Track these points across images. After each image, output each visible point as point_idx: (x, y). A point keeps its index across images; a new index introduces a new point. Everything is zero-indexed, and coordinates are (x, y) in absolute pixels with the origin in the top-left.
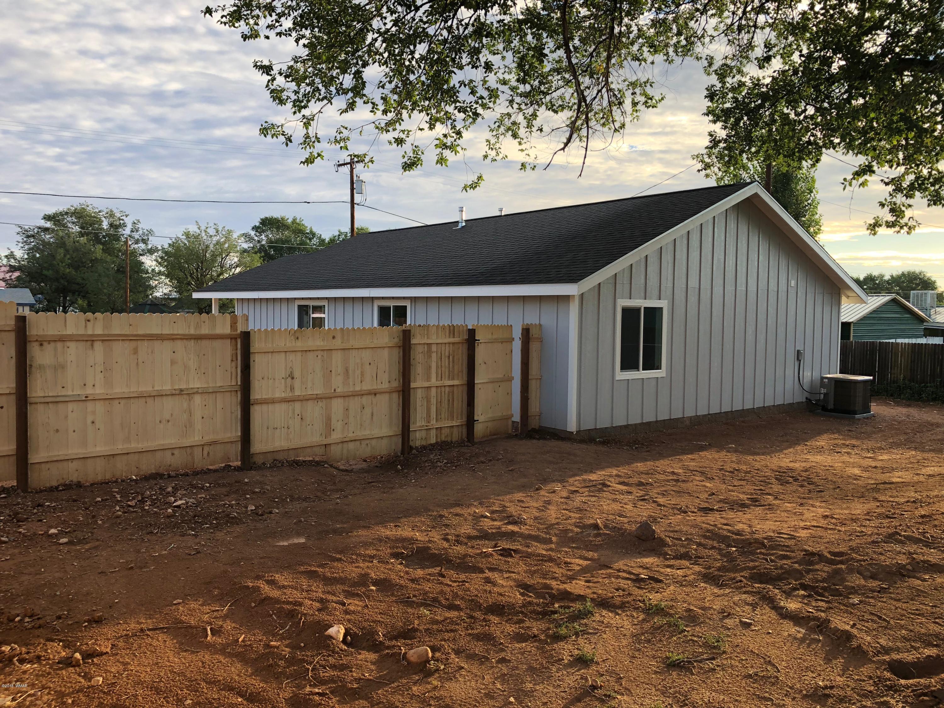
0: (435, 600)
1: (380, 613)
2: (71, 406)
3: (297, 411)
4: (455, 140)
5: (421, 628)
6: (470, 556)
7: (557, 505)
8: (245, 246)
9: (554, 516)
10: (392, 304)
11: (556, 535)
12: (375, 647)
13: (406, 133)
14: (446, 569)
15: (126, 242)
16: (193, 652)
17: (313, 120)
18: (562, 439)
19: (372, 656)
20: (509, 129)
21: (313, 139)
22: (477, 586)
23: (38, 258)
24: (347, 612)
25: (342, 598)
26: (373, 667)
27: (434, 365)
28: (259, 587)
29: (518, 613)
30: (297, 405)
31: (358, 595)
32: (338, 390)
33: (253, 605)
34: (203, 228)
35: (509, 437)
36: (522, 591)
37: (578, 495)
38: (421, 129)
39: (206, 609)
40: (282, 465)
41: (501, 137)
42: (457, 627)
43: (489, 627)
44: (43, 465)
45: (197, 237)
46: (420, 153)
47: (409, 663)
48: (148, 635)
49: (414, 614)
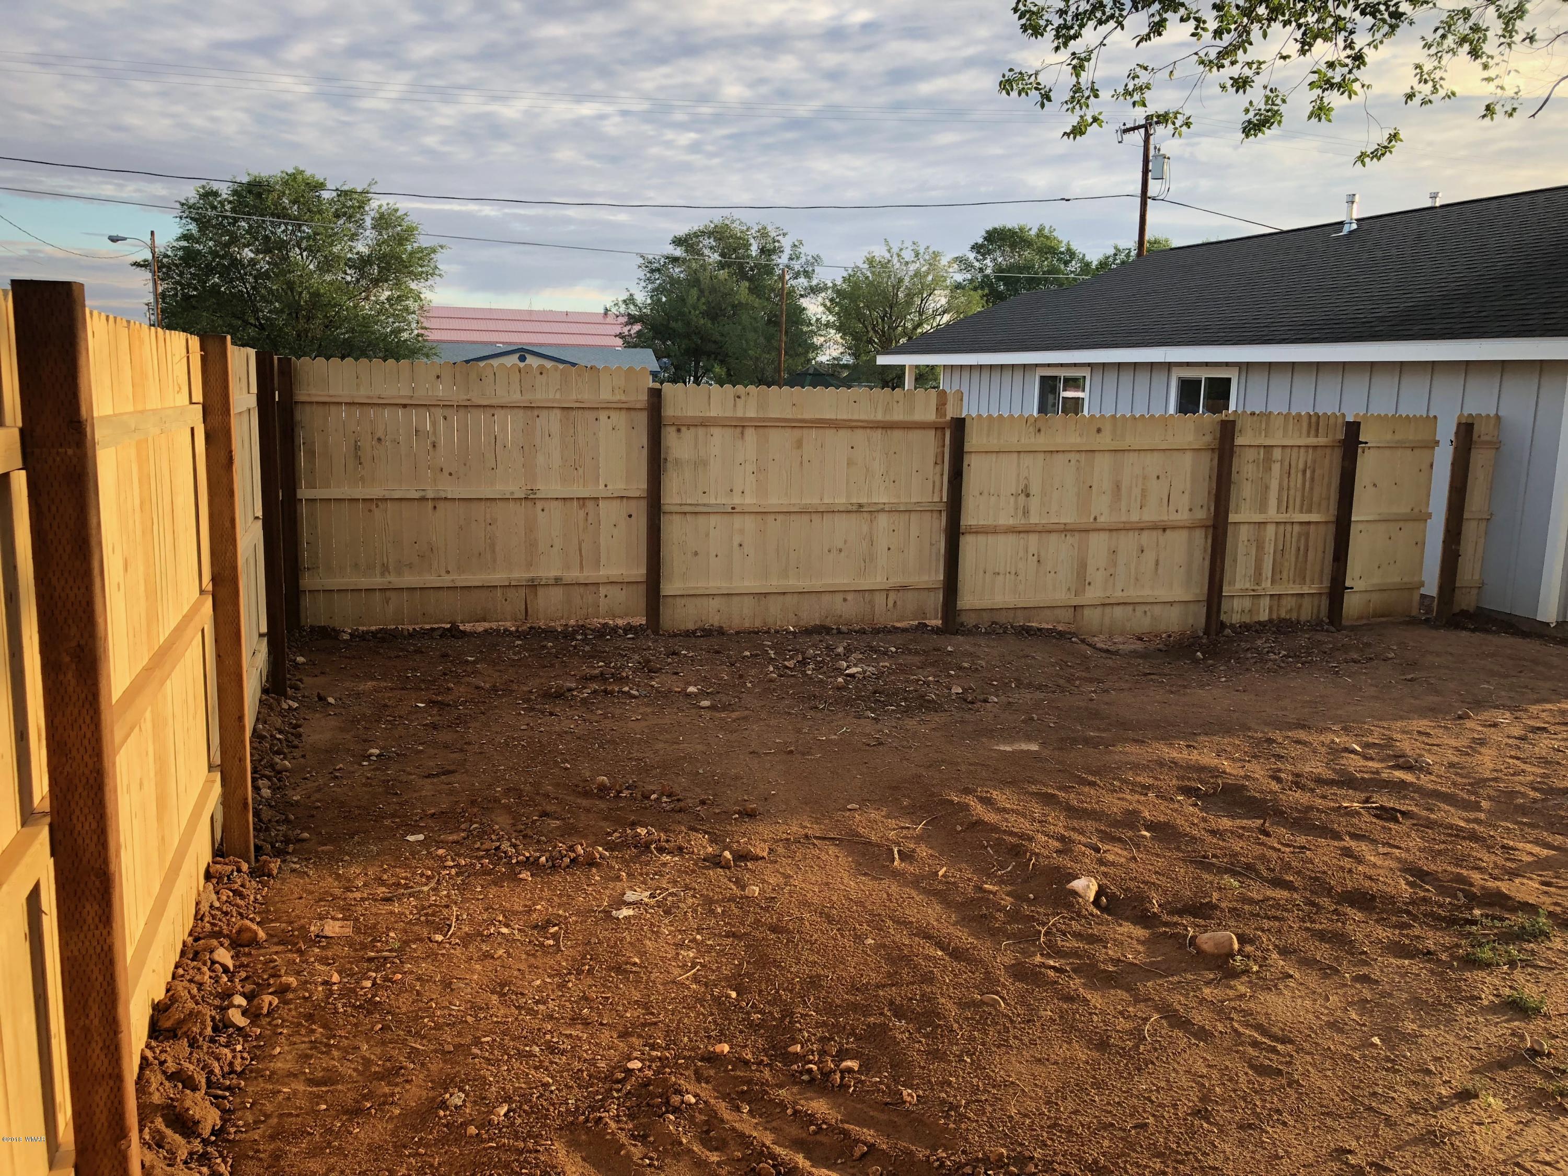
0: (1249, 867)
1: (1156, 873)
2: (713, 519)
3: (1033, 549)
4: (1350, 72)
5: (1223, 905)
6: (1318, 810)
7: (1499, 748)
8: (959, 278)
9: (1491, 766)
10: (1203, 375)
11: (1490, 798)
12: (1144, 919)
13: (1255, 66)
14: (1272, 825)
15: (782, 277)
16: (874, 878)
17: (1089, 60)
18: (1525, 635)
19: (1140, 932)
20: (1464, 40)
21: (1087, 93)
22: (1325, 858)
23: (665, 303)
24: (1101, 862)
25: (1095, 840)
26: (1141, 948)
27: (1274, 485)
28: (968, 805)
29: (1401, 912)
30: (1033, 539)
31: (1120, 840)
32: (1101, 519)
33: (959, 828)
34: (895, 250)
35: (1412, 622)
36: (1411, 879)
37: (1545, 735)
38: (1284, 58)
39: (892, 823)
40: (1005, 632)
41: (1446, 57)
42: (1286, 914)
43: (1343, 923)
44: (678, 599)
45: (885, 265)
46: (1278, 101)
47: (1200, 952)
48: (814, 844)
49: (1211, 883)
